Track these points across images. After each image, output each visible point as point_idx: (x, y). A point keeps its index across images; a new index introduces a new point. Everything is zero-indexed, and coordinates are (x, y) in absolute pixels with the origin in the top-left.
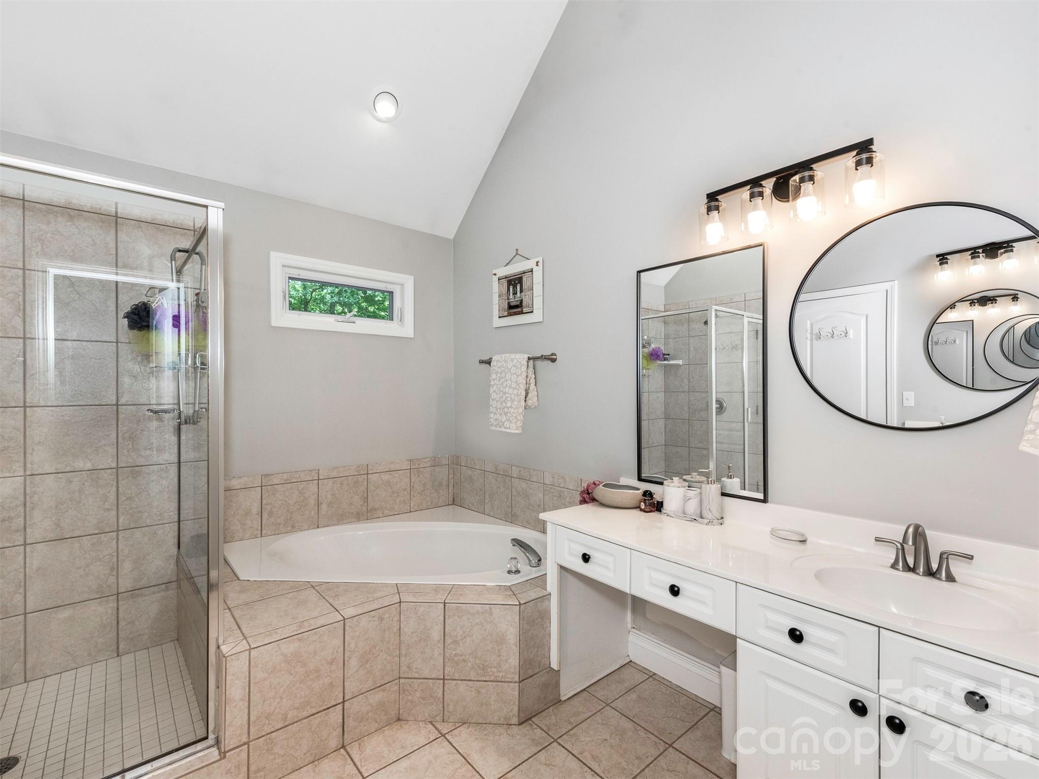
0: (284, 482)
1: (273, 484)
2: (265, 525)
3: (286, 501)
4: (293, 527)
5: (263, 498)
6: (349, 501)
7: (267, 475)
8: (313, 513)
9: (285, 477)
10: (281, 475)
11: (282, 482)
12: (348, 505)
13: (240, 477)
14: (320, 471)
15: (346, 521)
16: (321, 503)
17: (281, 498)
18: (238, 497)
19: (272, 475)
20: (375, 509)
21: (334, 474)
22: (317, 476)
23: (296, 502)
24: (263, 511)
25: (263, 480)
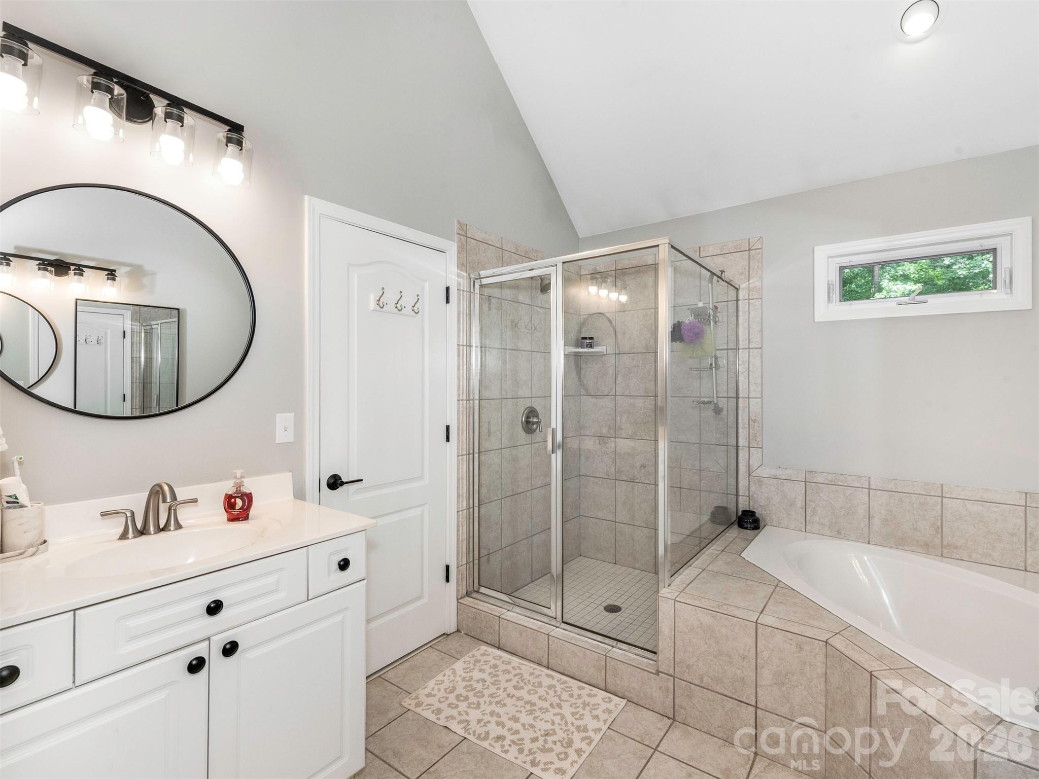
0: (829, 483)
1: (817, 482)
2: (809, 522)
3: (831, 503)
4: (839, 532)
5: (807, 494)
6: (913, 524)
7: (811, 472)
8: (862, 525)
9: (830, 477)
10: (826, 474)
11: (826, 482)
12: (911, 529)
13: (786, 469)
14: (872, 480)
15: (906, 548)
16: (873, 517)
17: (826, 499)
18: (783, 487)
19: (816, 472)
20: (956, 547)
21: (891, 486)
22: (868, 484)
23: (842, 508)
24: (807, 506)
25: (807, 476)
